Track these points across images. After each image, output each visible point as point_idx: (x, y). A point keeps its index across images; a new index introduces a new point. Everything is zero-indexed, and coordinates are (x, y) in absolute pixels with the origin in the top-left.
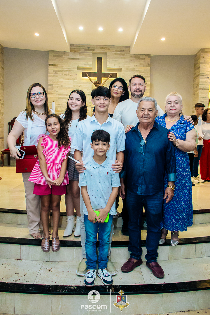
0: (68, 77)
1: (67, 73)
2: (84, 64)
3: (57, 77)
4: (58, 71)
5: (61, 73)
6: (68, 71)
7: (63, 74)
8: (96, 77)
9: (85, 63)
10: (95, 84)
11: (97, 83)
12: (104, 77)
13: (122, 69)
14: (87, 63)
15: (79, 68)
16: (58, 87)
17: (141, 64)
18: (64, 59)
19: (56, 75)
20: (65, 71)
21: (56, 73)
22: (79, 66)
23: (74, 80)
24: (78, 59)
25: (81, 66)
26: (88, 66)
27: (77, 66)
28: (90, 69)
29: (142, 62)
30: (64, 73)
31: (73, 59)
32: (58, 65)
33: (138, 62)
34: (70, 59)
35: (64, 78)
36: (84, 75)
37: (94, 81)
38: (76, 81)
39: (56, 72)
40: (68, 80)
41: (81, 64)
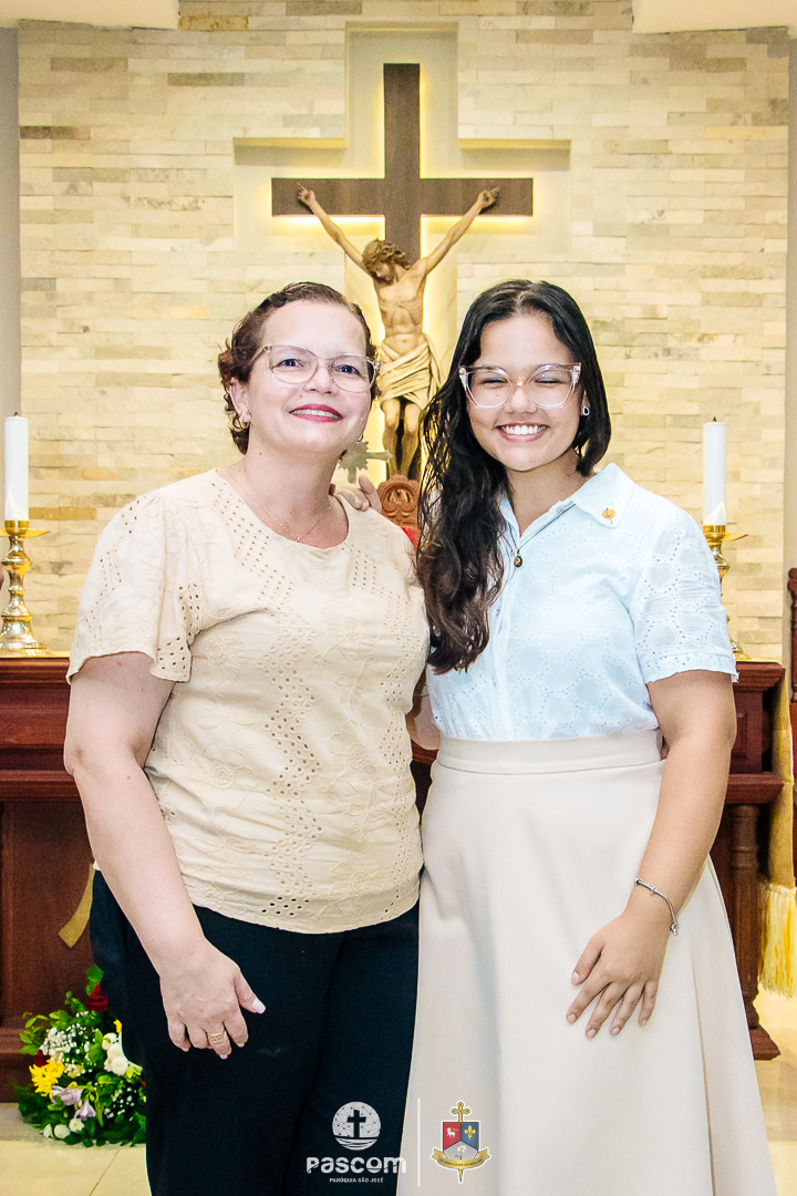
0: (164, 217)
1: (159, 191)
2: (289, 120)
3: (86, 217)
4: (93, 175)
5: (116, 187)
6: (164, 175)
7: (127, 199)
8: (373, 211)
9: (292, 111)
10: (369, 265)
11: (388, 261)
12: (441, 208)
13: (575, 149)
14: (305, 111)
15: (246, 152)
16: (90, 297)
17: (714, 105)
18: (138, 81)
19: (74, 203)
20: (142, 174)
21: (73, 189)
22: (245, 130)
23: (210, 240)
24: (237, 79)
25: (262, 130)
26: (314, 133)
27: (228, 134)
28: (332, 154)
29: (725, 87)
30: (135, 188)
31: (203, 79)
32: (87, 129)
33: (691, 91)
34: (179, 80)
35: (136, 231)
36: (289, 198)
37: (360, 246)
38: (224, 244)
39: (75, 180)
40: (164, 245)
41: (262, 115)
